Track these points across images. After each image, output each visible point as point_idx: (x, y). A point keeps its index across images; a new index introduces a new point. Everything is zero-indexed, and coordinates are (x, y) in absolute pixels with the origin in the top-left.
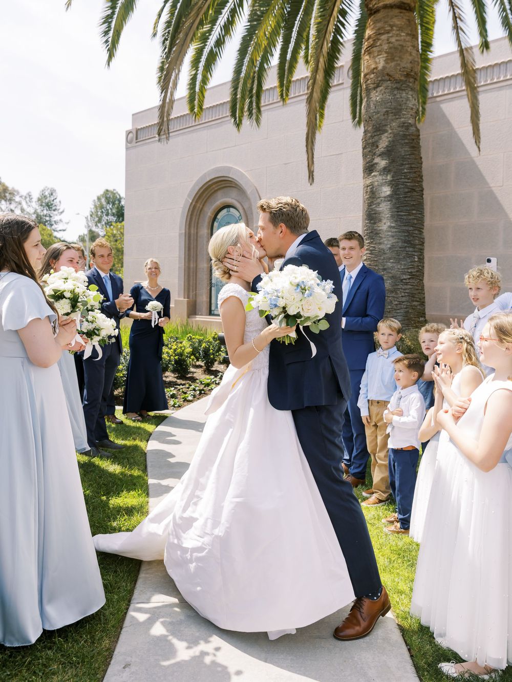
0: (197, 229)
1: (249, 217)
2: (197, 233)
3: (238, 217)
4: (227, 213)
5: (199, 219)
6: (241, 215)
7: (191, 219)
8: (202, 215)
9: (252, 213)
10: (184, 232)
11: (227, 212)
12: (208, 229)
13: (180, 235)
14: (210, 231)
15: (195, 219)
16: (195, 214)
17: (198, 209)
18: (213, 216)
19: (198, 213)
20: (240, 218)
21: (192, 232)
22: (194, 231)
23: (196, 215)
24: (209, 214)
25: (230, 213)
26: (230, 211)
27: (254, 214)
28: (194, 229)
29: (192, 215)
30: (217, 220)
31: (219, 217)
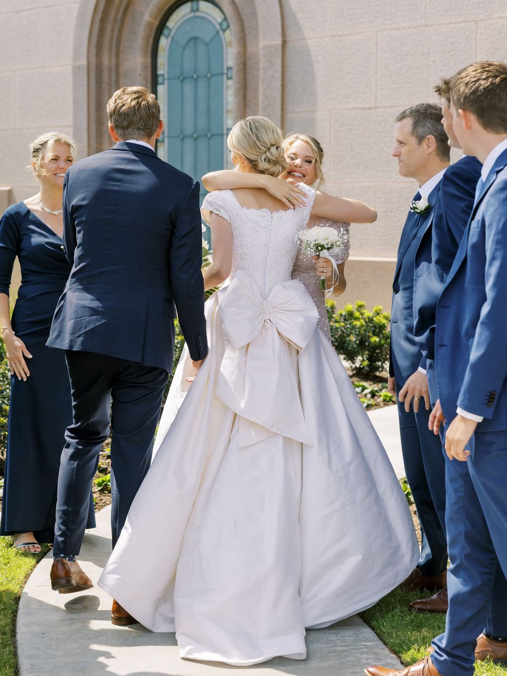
0: (117, 56)
1: (246, 24)
2: (118, 66)
3: (220, 24)
4: (192, 15)
5: (121, 30)
6: (225, 19)
7: (102, 30)
8: (128, 21)
9: (254, 14)
10: (85, 63)
11: (192, 11)
12: (145, 56)
13: (76, 70)
14: (149, 60)
15: (113, 30)
16: (111, 17)
17: (119, 6)
18: (157, 22)
19: (119, 16)
20: (225, 25)
21: (106, 62)
22: (110, 61)
23: (115, 20)
24: (147, 17)
25: (198, 14)
26: (198, 10)
27: (259, 16)
28: (110, 57)
29: (103, 20)
30: (166, 32)
31: (171, 23)
